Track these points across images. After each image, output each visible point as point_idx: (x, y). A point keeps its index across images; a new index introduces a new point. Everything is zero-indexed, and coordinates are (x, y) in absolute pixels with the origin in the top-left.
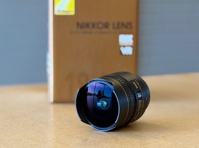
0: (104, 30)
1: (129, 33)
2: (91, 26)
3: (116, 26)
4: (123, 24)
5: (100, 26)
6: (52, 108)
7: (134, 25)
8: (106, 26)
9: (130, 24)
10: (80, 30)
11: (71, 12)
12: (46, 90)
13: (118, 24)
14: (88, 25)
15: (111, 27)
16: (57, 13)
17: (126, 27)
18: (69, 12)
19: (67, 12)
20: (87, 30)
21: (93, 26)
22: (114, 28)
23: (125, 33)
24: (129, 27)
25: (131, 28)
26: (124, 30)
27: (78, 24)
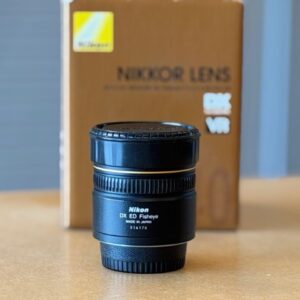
0: (173, 83)
1: (224, 91)
2: (146, 74)
3: (196, 75)
4: (211, 71)
5: (165, 74)
6: (68, 238)
7: (233, 73)
8: (177, 74)
9: (225, 70)
10: (124, 82)
11: (106, 45)
12: (57, 201)
13: (201, 70)
14: (139, 74)
15: (186, 76)
16: (77, 48)
17: (218, 78)
18: (103, 45)
19: (99, 45)
20: (141, 83)
21: (151, 74)
22: (193, 79)
23: (216, 90)
24: (222, 76)
25: (228, 79)
26: (214, 83)
27: (120, 70)
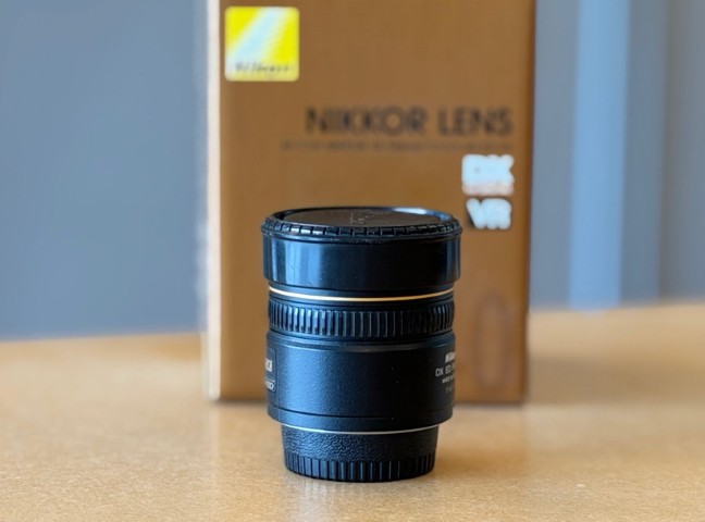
0: (407, 137)
1: (500, 151)
2: (358, 120)
3: (450, 123)
4: (476, 116)
5: (393, 121)
6: (216, 417)
7: (517, 119)
8: (415, 121)
9: (503, 114)
10: (317, 135)
11: (286, 68)
12: (196, 351)
13: (459, 114)
14: (347, 120)
15: (431, 125)
16: (233, 74)
17: (489, 128)
18: (279, 69)
19: (272, 69)
20: (348, 137)
21: (367, 121)
22: (443, 130)
23: (486, 150)
24: (498, 125)
25: (507, 129)
26: (481, 136)
27: (311, 114)
